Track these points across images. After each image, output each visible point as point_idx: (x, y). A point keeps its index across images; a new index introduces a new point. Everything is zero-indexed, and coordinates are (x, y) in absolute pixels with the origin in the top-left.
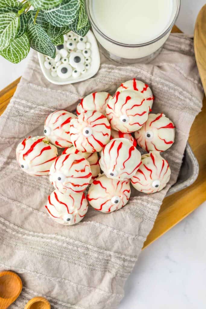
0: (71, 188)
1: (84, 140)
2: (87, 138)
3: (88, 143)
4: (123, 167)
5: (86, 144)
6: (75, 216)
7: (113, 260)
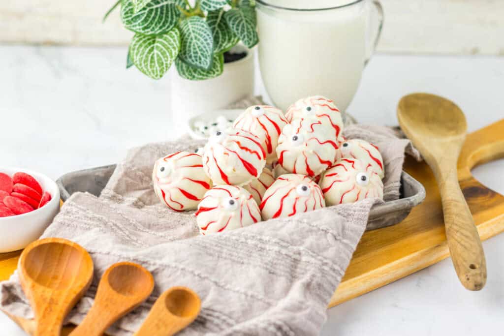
0: (235, 152)
1: (253, 121)
2: (257, 118)
3: (259, 125)
4: (311, 130)
5: (256, 126)
6: (242, 205)
7: (304, 259)
